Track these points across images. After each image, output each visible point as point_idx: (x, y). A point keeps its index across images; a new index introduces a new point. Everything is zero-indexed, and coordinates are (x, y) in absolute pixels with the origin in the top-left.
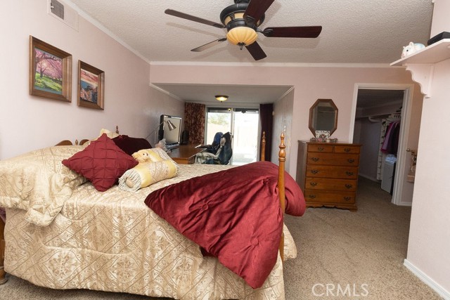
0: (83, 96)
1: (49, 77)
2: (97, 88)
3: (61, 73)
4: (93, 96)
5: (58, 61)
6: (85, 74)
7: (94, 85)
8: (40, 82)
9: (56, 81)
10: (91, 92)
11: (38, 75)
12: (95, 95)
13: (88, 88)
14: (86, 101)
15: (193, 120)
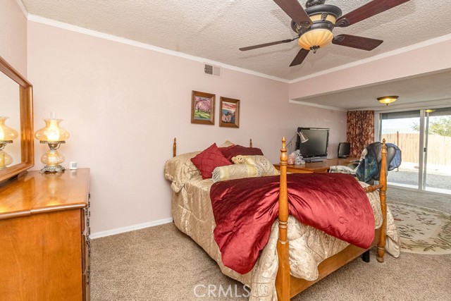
0: (224, 119)
1: (203, 111)
2: (235, 113)
3: (210, 108)
4: (232, 118)
5: (208, 101)
6: (226, 105)
7: (233, 111)
8: (197, 115)
9: (206, 112)
10: (230, 116)
11: (196, 111)
12: (233, 117)
13: (228, 114)
14: (227, 122)
15: (357, 131)
